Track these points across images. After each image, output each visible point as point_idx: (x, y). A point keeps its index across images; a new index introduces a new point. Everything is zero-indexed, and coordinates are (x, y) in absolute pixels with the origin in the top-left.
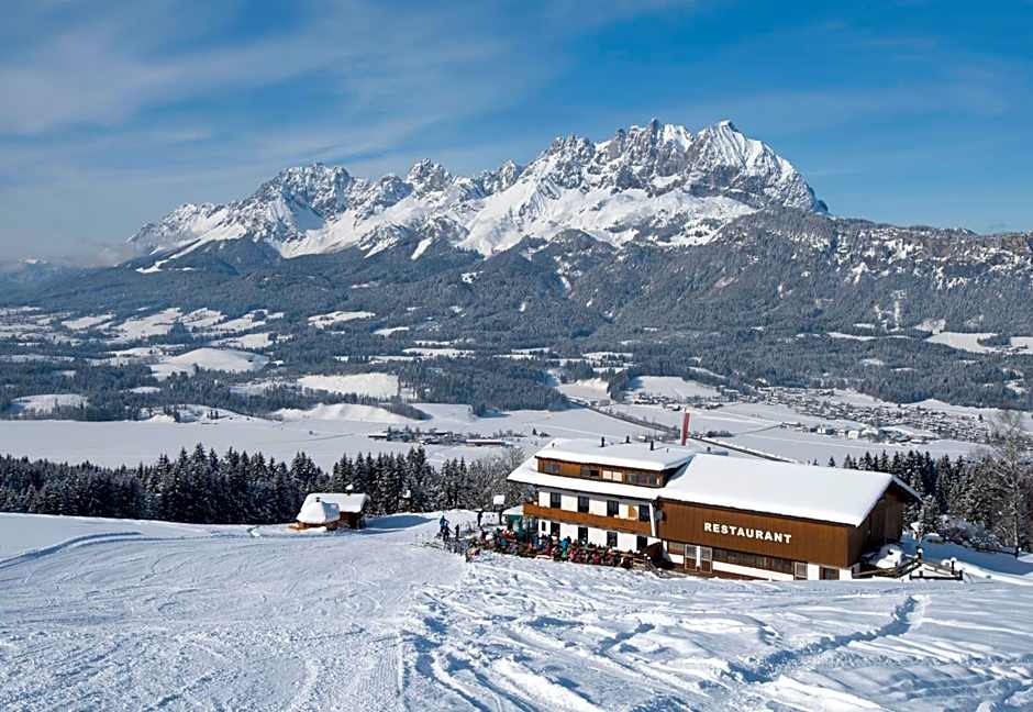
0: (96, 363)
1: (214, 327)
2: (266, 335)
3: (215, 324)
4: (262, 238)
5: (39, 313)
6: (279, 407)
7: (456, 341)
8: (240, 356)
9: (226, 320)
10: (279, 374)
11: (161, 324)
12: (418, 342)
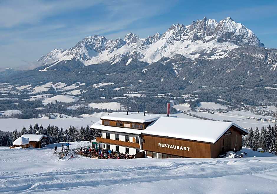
0: (25, 100)
1: (63, 88)
2: (79, 90)
3: (63, 87)
4: (78, 59)
5: (9, 85)
6: (82, 114)
7: (140, 92)
8: (71, 97)
9: (67, 86)
10: (83, 103)
11: (46, 87)
12: (128, 92)
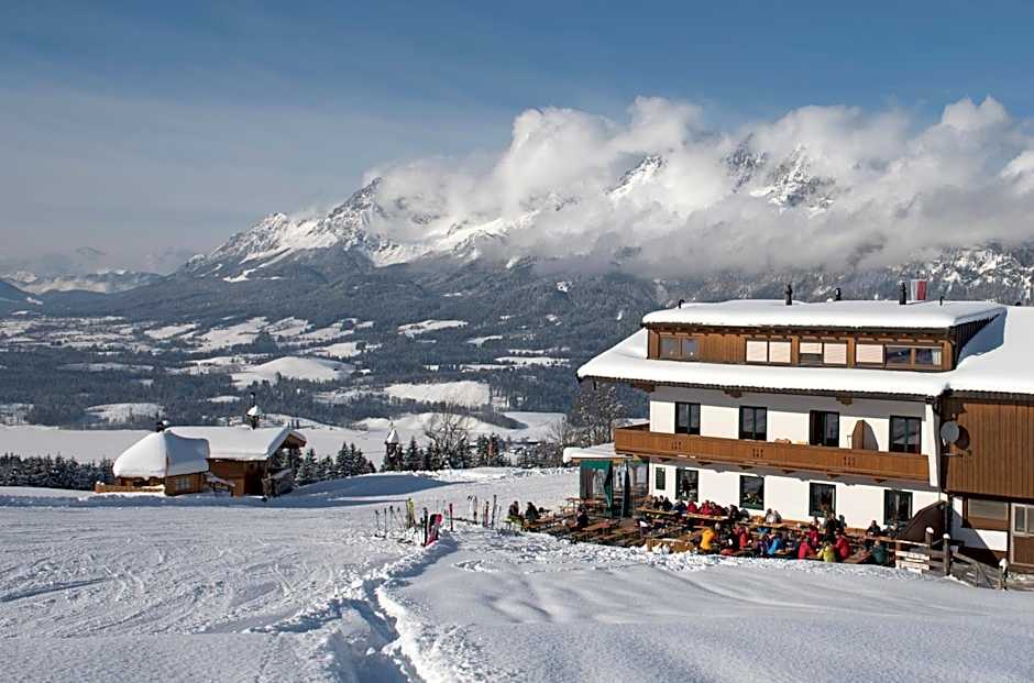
0: (176, 371)
1: (301, 337)
2: (355, 344)
3: (301, 333)
4: (353, 246)
5: (123, 322)
6: (365, 417)
7: (550, 350)
8: (326, 365)
9: (313, 330)
10: (365, 383)
11: (246, 333)
12: (511, 351)
